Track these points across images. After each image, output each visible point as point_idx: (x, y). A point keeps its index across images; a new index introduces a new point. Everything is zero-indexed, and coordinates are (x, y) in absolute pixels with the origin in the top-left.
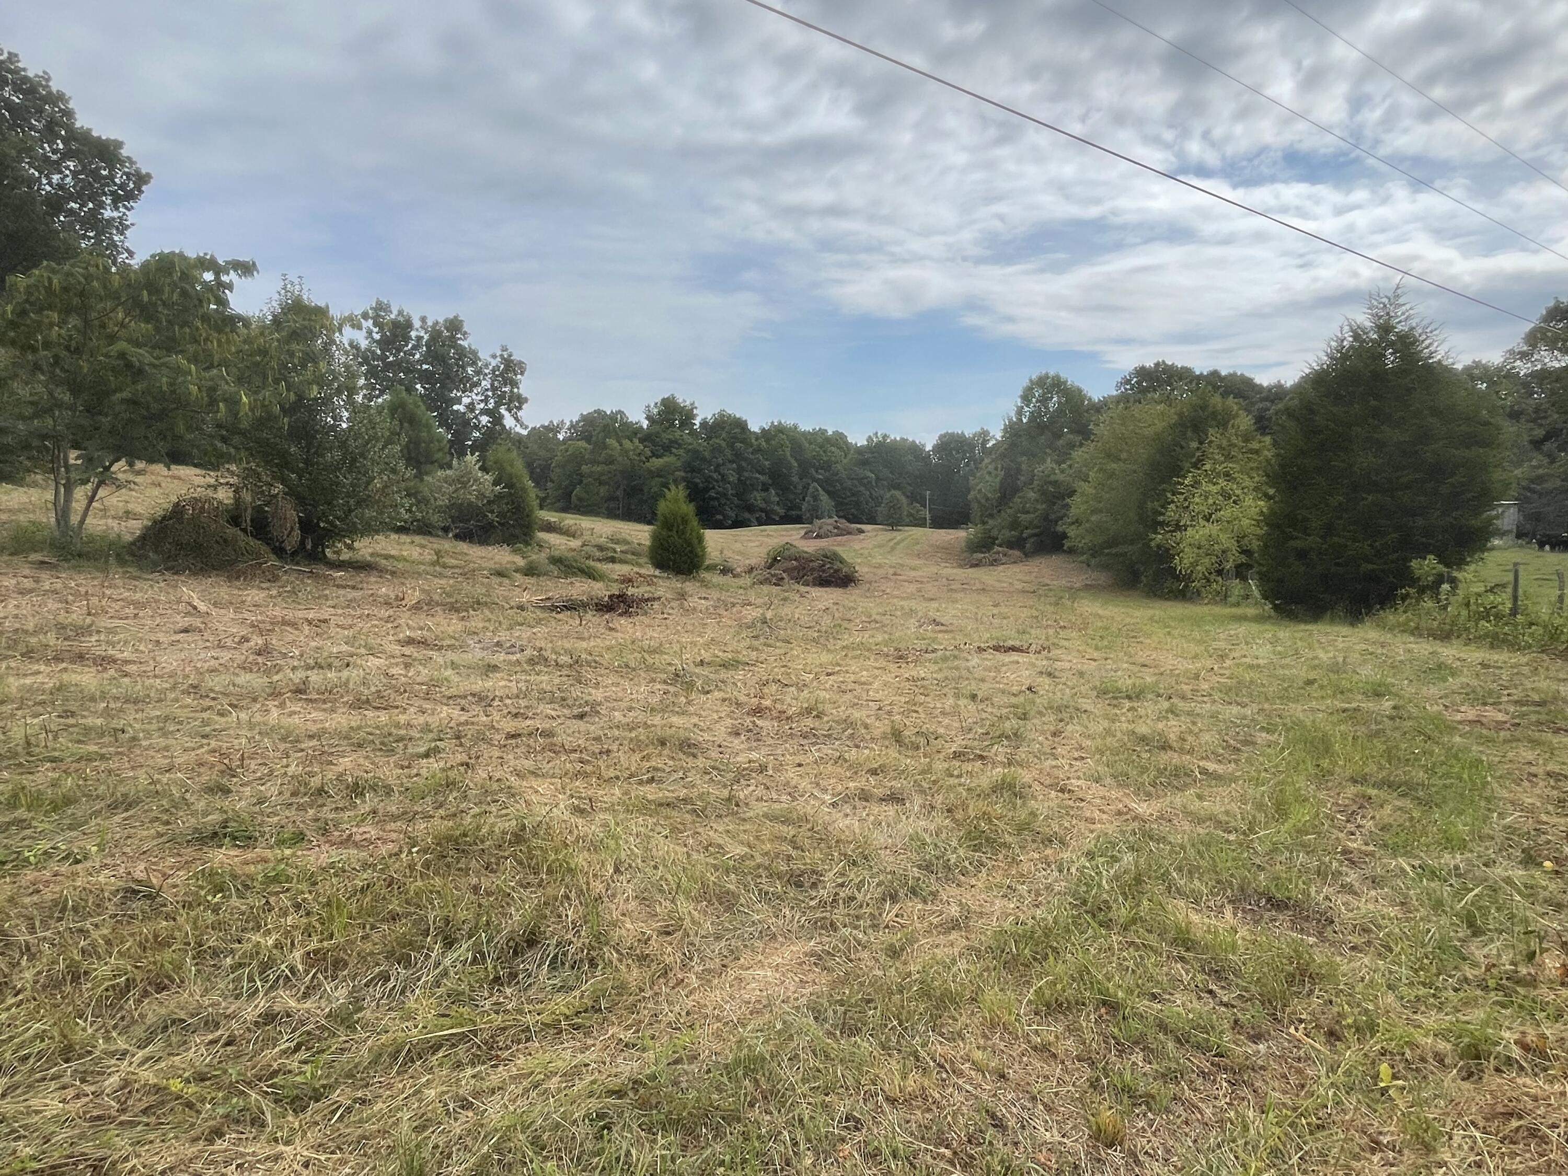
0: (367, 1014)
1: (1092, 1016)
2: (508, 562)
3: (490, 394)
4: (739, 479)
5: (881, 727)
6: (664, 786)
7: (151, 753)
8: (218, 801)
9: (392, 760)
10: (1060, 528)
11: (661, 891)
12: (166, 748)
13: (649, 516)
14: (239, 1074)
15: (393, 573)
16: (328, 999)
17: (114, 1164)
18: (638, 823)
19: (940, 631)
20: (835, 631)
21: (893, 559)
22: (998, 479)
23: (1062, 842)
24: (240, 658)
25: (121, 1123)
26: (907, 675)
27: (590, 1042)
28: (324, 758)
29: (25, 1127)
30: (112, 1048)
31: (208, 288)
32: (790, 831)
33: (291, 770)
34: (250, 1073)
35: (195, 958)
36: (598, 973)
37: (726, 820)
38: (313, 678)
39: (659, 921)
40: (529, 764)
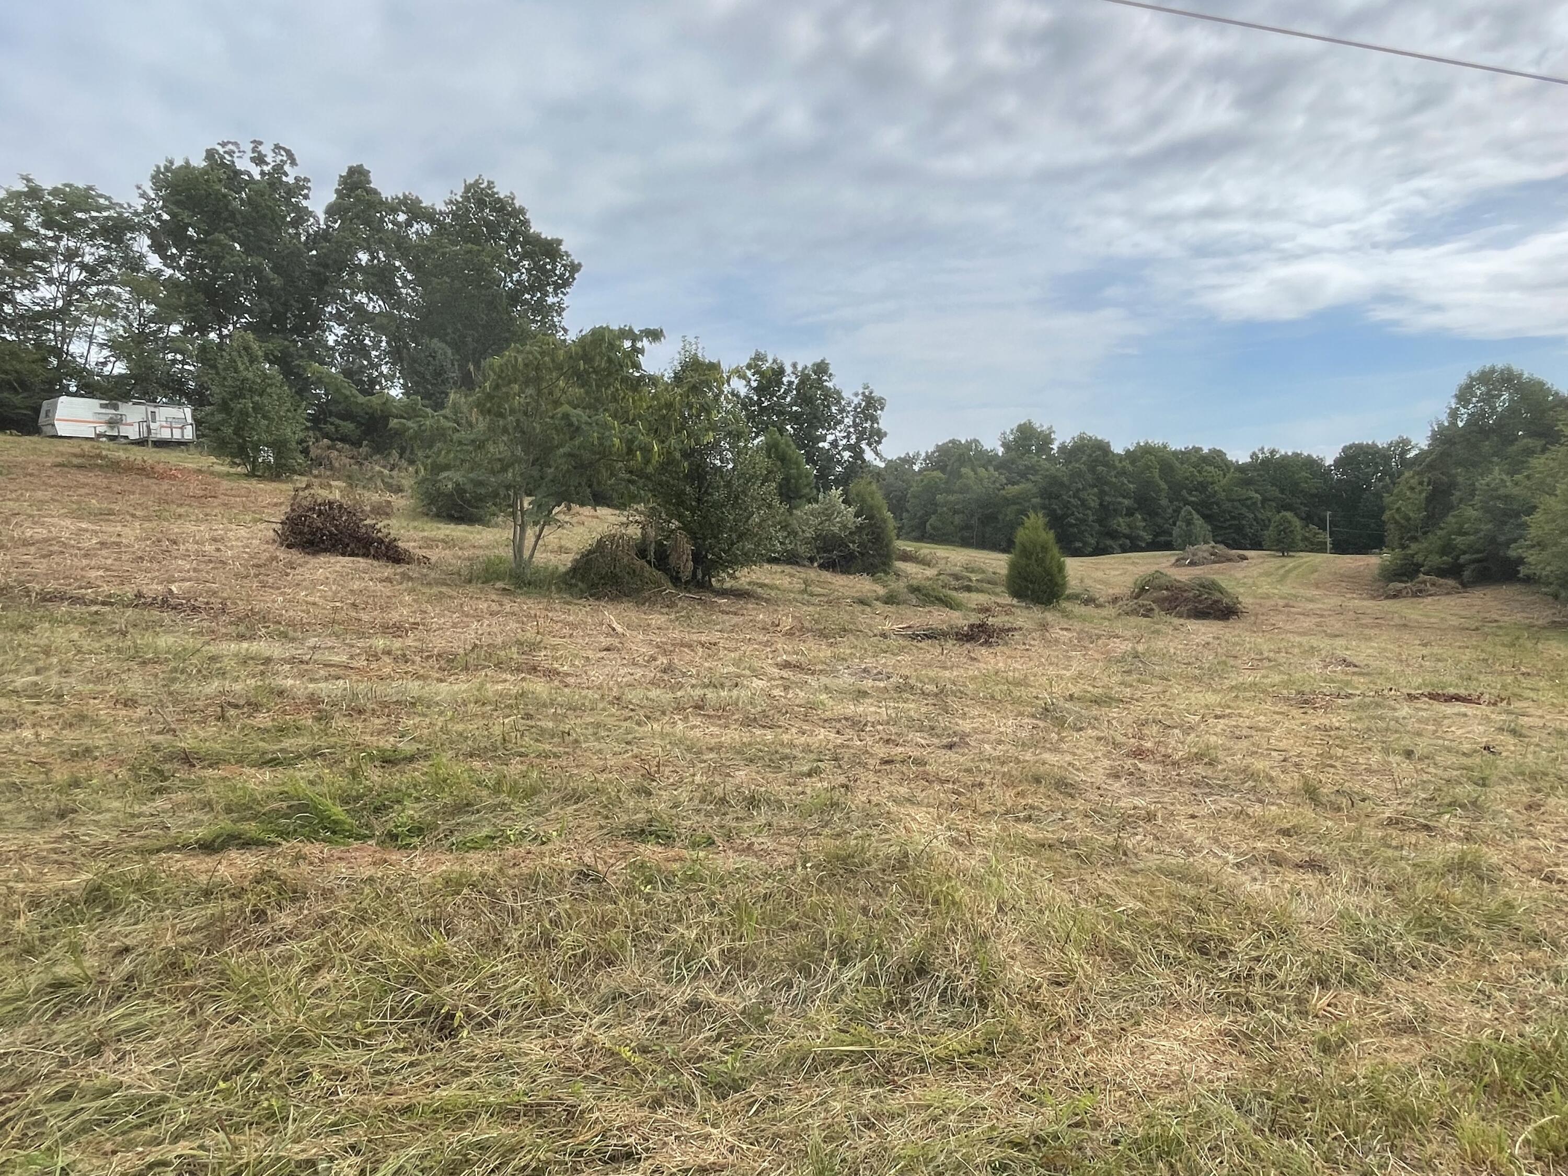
0: (776, 1018)
2: (869, 591)
3: (852, 430)
4: (1101, 504)
5: (1291, 781)
6: (1042, 825)
7: (589, 754)
8: (644, 802)
9: (780, 776)
10: (1513, 553)
11: (1048, 937)
12: (600, 751)
13: (1004, 544)
14: (674, 1053)
15: (767, 601)
16: (741, 997)
17: (582, 1112)
18: (1018, 863)
19: (1354, 673)
20: (1219, 668)
21: (1286, 589)
22: (1424, 495)
24: (650, 675)
25: (585, 1077)
26: (1317, 723)
27: (984, 1085)
28: (721, 770)
29: (519, 1065)
30: (576, 1010)
31: (627, 355)
32: (1190, 890)
33: (697, 778)
34: (682, 1054)
35: (633, 940)
36: (989, 1014)
37: (1114, 869)
38: (709, 696)
39: (1047, 970)
40: (903, 791)
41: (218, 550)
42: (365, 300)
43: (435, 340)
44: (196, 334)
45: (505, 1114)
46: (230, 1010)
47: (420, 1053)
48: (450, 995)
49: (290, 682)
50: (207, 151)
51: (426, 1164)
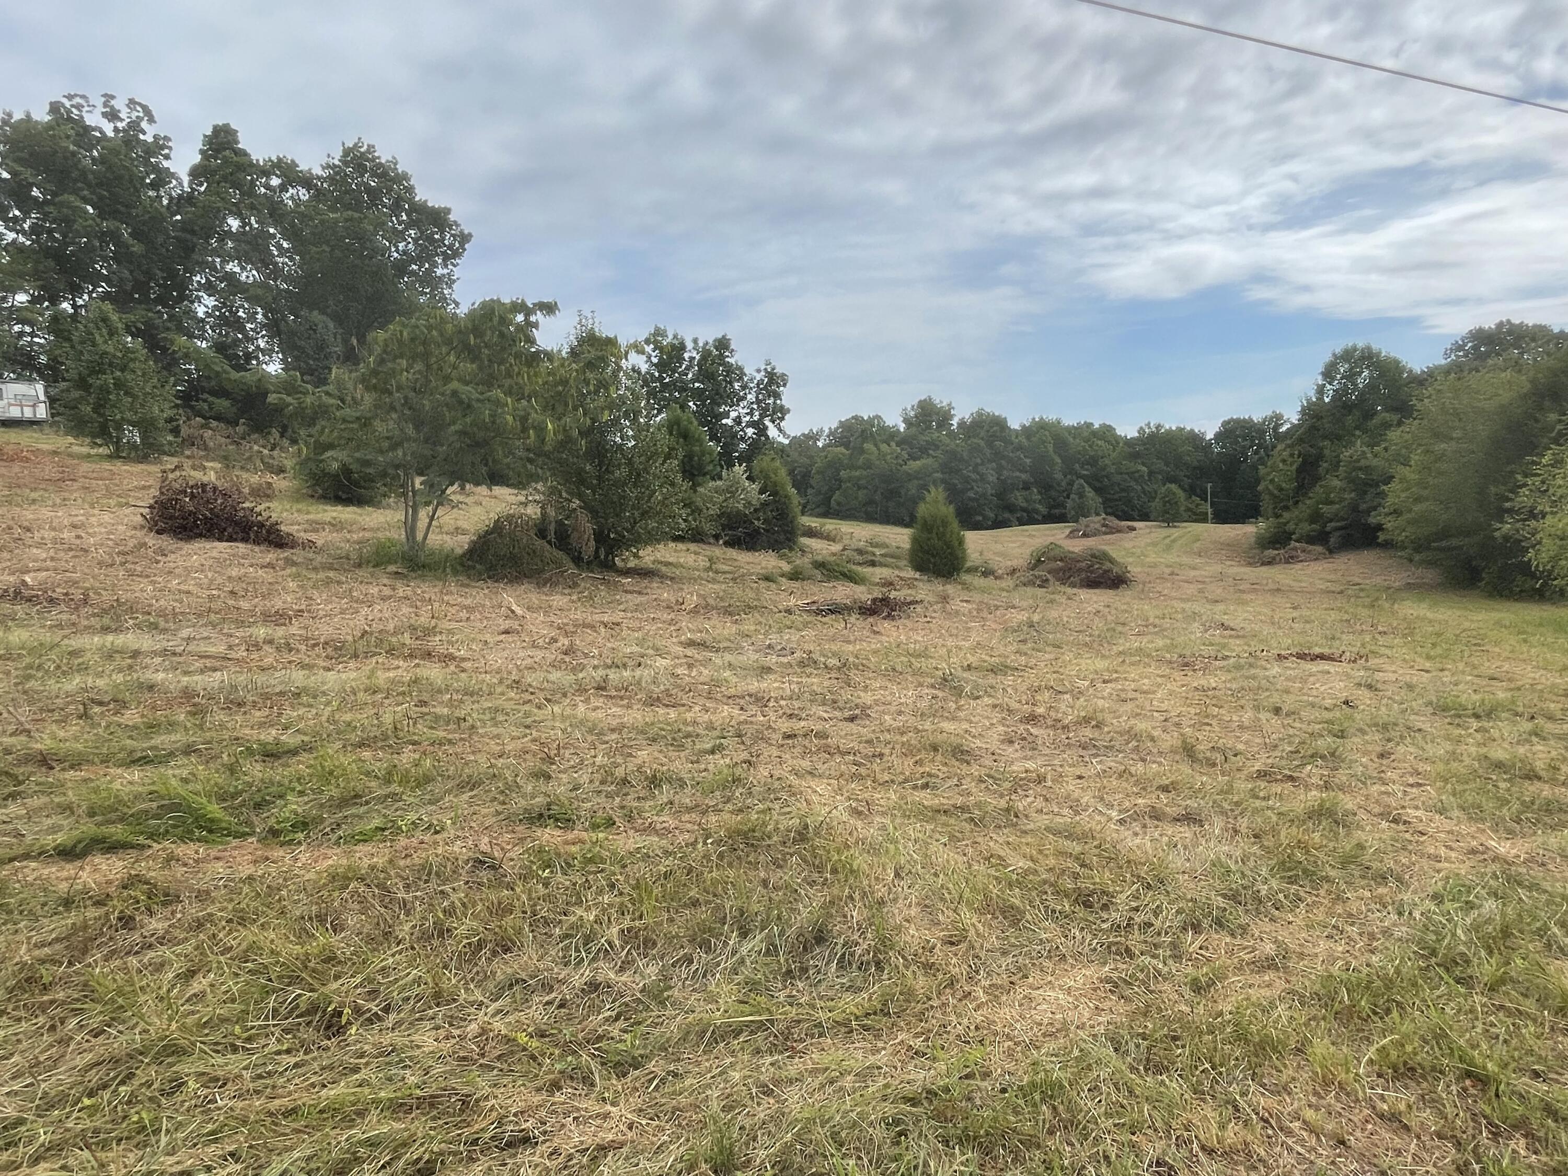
0: (676, 992)
1: (1453, 1087)
2: (774, 567)
3: (755, 406)
4: (999, 479)
5: (1170, 740)
6: (939, 792)
7: (486, 739)
8: (542, 786)
9: (682, 754)
10: (1373, 520)
11: (942, 899)
12: (498, 736)
13: (907, 519)
14: (572, 1035)
15: (672, 579)
16: (641, 975)
17: (477, 1101)
18: (915, 829)
19: (1231, 636)
20: (1108, 635)
21: (1171, 558)
22: (1294, 467)
23: (1399, 880)
24: (550, 657)
25: (481, 1065)
26: (1195, 684)
27: (880, 1044)
28: (625, 750)
29: (411, 1058)
30: (471, 999)
31: (519, 328)
32: (1075, 847)
33: (599, 760)
34: (580, 1036)
35: (531, 925)
36: (885, 977)
37: (1005, 831)
38: (611, 677)
39: (943, 930)
40: (806, 764)
41: (78, 537)
42: (237, 269)
43: (315, 313)
44: (46, 303)
45: (398, 1108)
46: (95, 1023)
47: (306, 1053)
48: (337, 992)
49: (161, 676)
50: (51, 103)
51: (313, 1165)
